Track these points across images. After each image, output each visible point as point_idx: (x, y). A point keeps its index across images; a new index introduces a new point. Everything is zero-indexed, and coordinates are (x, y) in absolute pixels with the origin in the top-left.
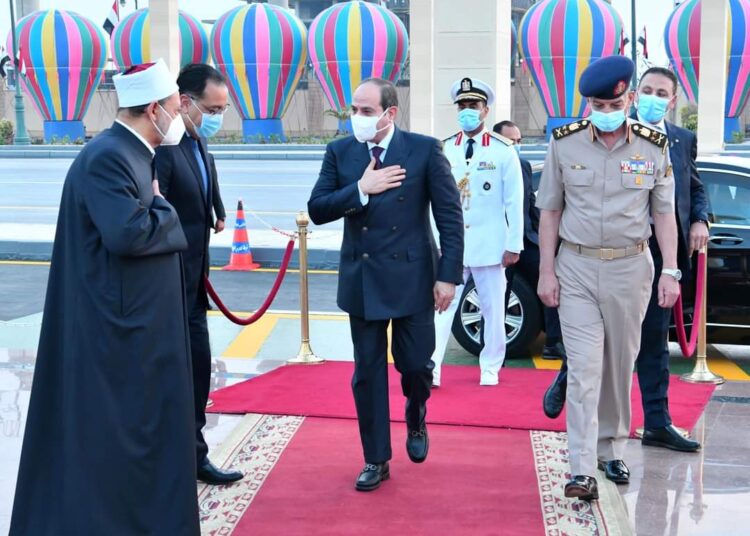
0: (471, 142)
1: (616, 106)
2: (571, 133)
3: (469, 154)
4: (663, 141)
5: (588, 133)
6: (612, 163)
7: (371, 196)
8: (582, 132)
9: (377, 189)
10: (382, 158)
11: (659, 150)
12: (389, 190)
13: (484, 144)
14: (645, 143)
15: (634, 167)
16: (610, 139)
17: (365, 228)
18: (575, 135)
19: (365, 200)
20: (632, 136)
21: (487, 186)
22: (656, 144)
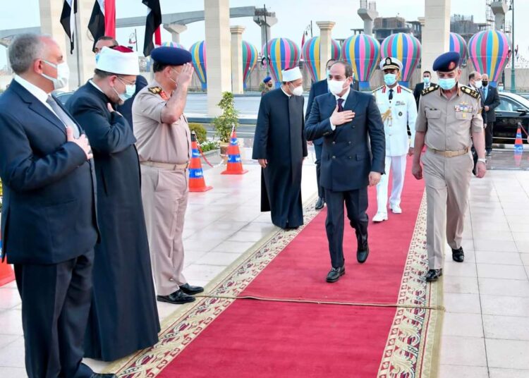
0: (391, 91)
1: (450, 76)
2: (430, 92)
3: (391, 97)
4: (477, 96)
5: (438, 91)
6: (450, 106)
7: (337, 126)
8: (436, 91)
9: (339, 123)
10: (343, 105)
11: (475, 100)
12: (346, 123)
13: (398, 92)
14: (468, 96)
15: (462, 109)
16: (449, 95)
17: (334, 143)
18: (432, 93)
19: (333, 128)
20: (460, 93)
21: (400, 114)
22: (473, 97)
